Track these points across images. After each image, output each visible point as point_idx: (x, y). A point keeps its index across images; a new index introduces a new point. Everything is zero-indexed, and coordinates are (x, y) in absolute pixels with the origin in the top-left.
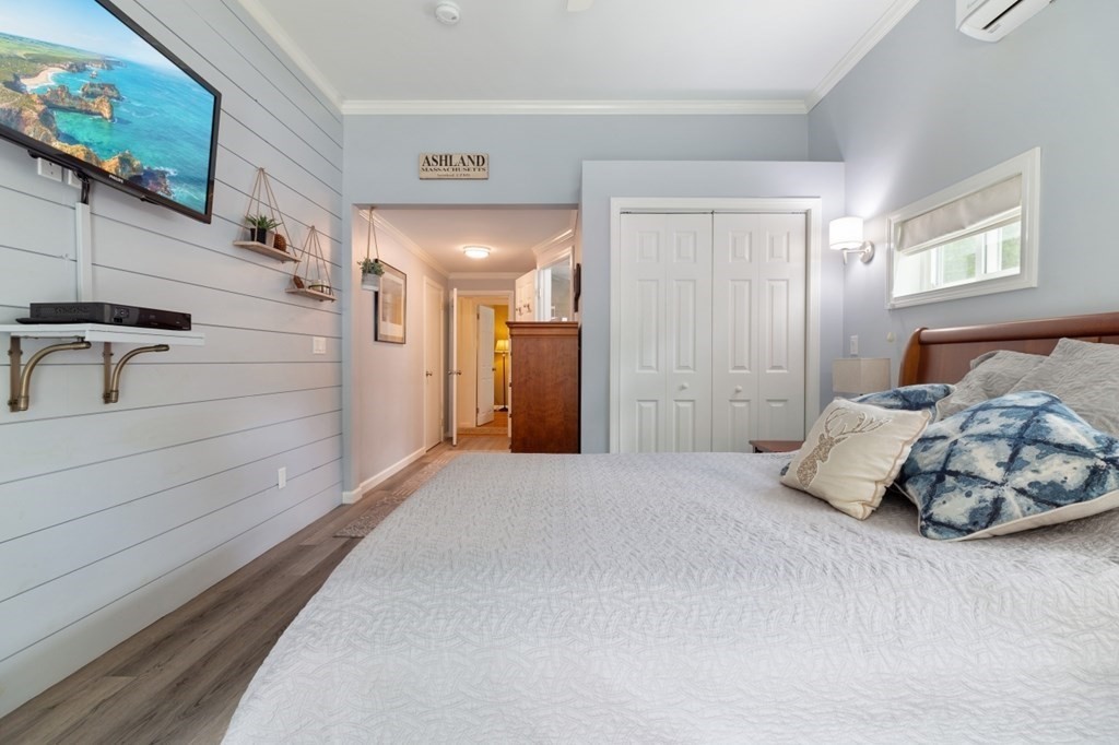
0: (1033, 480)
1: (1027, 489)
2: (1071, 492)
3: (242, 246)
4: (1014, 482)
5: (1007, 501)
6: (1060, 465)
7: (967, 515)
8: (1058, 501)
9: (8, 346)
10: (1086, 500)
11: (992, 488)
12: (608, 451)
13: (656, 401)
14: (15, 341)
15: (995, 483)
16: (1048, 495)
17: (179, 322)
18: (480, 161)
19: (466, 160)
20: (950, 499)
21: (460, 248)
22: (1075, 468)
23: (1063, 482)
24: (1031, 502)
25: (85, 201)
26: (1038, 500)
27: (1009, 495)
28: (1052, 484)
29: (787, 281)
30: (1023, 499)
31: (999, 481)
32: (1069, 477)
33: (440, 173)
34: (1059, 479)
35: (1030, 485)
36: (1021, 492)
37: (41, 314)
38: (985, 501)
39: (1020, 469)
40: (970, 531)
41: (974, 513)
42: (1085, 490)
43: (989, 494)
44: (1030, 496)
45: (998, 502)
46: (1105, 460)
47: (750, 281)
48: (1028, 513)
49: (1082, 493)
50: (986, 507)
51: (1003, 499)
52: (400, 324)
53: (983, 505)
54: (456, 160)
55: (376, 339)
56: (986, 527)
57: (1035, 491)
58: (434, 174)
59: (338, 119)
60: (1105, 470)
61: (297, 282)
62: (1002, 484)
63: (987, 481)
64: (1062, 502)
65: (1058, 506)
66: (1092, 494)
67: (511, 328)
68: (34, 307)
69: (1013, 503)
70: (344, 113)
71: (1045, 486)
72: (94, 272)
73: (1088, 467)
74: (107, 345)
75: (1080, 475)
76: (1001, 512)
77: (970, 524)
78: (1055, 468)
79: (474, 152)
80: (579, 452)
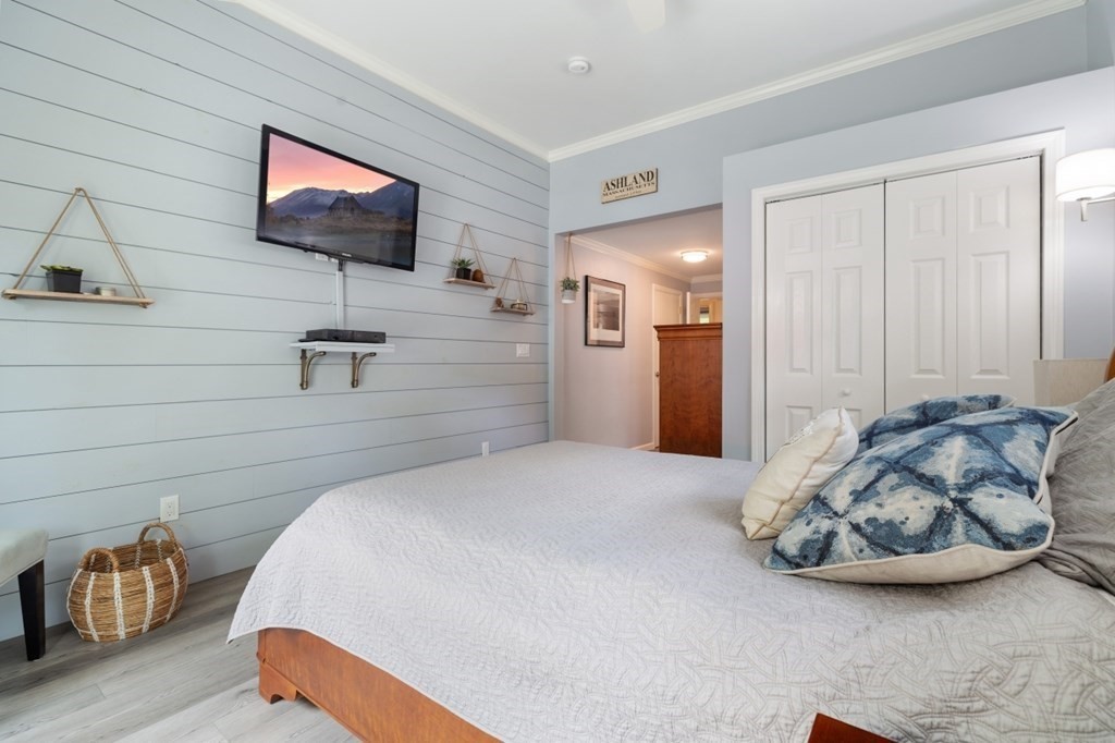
0: (871, 516)
1: (863, 525)
2: (910, 537)
3: (449, 282)
4: (854, 515)
5: (839, 537)
6: (907, 501)
7: (799, 546)
8: (895, 547)
9: (300, 354)
10: (929, 552)
11: (830, 518)
12: (749, 459)
13: (810, 408)
14: (304, 351)
15: (836, 514)
16: (885, 539)
17: (378, 338)
18: (651, 176)
19: (638, 178)
20: (794, 526)
21: (678, 254)
22: (922, 508)
23: (903, 523)
24: (864, 543)
25: (340, 270)
26: (873, 542)
27: (843, 529)
28: (890, 523)
29: (1007, 253)
30: (855, 537)
31: (841, 512)
32: (912, 517)
33: (617, 195)
34: (898, 518)
35: (868, 521)
36: (856, 528)
37: (313, 336)
38: (819, 533)
39: (866, 501)
40: (798, 566)
41: (806, 544)
42: (928, 539)
43: (825, 525)
44: (864, 535)
45: (831, 535)
46: (954, 501)
47: (943, 260)
48: (861, 555)
49: (923, 543)
50: (817, 541)
51: (836, 533)
52: (618, 329)
53: (816, 536)
54: (630, 180)
55: (586, 344)
56: (818, 565)
57: (870, 530)
58: (613, 197)
59: (544, 168)
60: (950, 514)
61: (499, 302)
62: (842, 516)
63: (831, 509)
64: (900, 549)
65: (897, 554)
66: (935, 545)
67: (658, 331)
68: (308, 333)
69: (846, 542)
70: (550, 161)
71: (881, 525)
72: (345, 310)
73: (935, 508)
74: (354, 354)
75: (926, 517)
76: (832, 549)
77: (799, 556)
78: (899, 505)
79: (643, 170)
80: (720, 456)
